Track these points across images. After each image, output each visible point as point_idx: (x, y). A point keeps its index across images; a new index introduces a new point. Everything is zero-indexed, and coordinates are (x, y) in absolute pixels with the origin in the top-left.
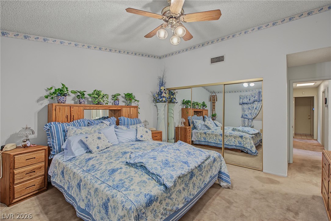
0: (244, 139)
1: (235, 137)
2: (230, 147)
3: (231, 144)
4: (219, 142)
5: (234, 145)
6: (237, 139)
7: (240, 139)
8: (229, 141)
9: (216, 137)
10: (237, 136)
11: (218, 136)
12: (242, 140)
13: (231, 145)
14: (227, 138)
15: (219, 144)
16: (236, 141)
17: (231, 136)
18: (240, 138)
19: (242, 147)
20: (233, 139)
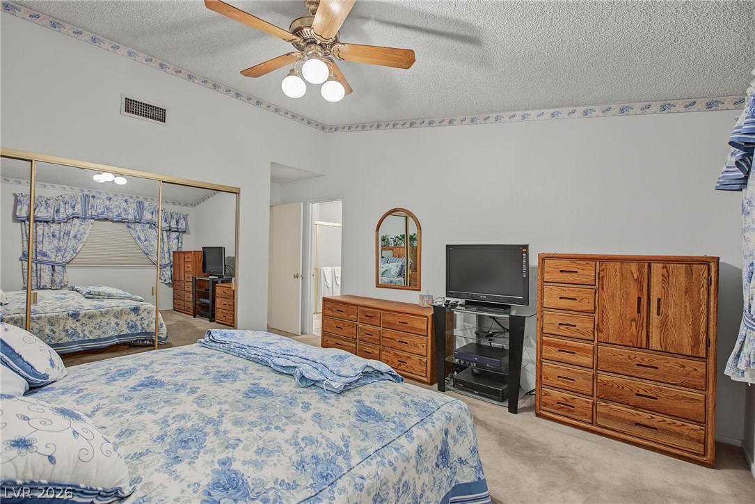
0: (144, 315)
1: (118, 315)
2: (104, 344)
3: (105, 336)
4: (65, 340)
5: (116, 334)
6: (125, 317)
7: (133, 317)
8: (100, 328)
9: (52, 325)
10: (124, 311)
11: (62, 323)
12: (139, 317)
13: (106, 339)
14: (91, 320)
15: (68, 344)
16: (121, 322)
17: (107, 312)
18: (133, 313)
19: (138, 334)
20: (113, 320)
